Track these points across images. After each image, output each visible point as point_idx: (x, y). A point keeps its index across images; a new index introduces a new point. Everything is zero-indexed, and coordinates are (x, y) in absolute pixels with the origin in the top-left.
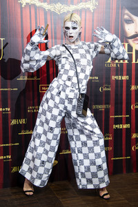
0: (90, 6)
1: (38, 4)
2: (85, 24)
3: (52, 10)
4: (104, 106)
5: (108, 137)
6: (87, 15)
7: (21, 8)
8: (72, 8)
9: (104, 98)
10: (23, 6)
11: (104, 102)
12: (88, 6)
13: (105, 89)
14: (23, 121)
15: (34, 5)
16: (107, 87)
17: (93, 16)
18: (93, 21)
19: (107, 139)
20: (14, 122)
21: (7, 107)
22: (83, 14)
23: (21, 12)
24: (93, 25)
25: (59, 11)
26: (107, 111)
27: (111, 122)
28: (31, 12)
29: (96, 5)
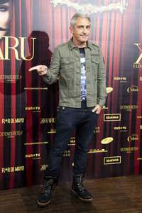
0: (120, 7)
1: (69, 4)
2: (115, 25)
4: (132, 107)
5: (135, 137)
6: (117, 16)
7: (53, 8)
8: (103, 8)
10: (55, 6)
11: (131, 103)
12: (118, 7)
14: (52, 120)
15: (65, 5)
16: (135, 88)
17: (123, 17)
18: (122, 21)
19: (133, 139)
20: (43, 121)
21: (38, 106)
22: (113, 15)
23: (53, 12)
24: (122, 26)
25: (90, 12)
26: (134, 111)
27: (138, 122)
28: (61, 12)
29: (126, 7)
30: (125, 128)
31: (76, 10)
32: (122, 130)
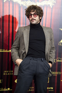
2: (46, 16)
3: (24, 5)
4: (57, 73)
6: (48, 9)
7: (3, 2)
9: (57, 67)
11: (57, 70)
12: (49, 3)
13: (58, 61)
16: (60, 60)
17: (52, 11)
18: (52, 13)
22: (45, 9)
23: (3, 5)
24: (51, 16)
26: (59, 76)
28: (9, 6)
29: (54, 3)
30: (52, 88)
31: (19, 4)
32: (50, 89)
